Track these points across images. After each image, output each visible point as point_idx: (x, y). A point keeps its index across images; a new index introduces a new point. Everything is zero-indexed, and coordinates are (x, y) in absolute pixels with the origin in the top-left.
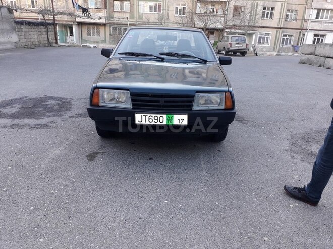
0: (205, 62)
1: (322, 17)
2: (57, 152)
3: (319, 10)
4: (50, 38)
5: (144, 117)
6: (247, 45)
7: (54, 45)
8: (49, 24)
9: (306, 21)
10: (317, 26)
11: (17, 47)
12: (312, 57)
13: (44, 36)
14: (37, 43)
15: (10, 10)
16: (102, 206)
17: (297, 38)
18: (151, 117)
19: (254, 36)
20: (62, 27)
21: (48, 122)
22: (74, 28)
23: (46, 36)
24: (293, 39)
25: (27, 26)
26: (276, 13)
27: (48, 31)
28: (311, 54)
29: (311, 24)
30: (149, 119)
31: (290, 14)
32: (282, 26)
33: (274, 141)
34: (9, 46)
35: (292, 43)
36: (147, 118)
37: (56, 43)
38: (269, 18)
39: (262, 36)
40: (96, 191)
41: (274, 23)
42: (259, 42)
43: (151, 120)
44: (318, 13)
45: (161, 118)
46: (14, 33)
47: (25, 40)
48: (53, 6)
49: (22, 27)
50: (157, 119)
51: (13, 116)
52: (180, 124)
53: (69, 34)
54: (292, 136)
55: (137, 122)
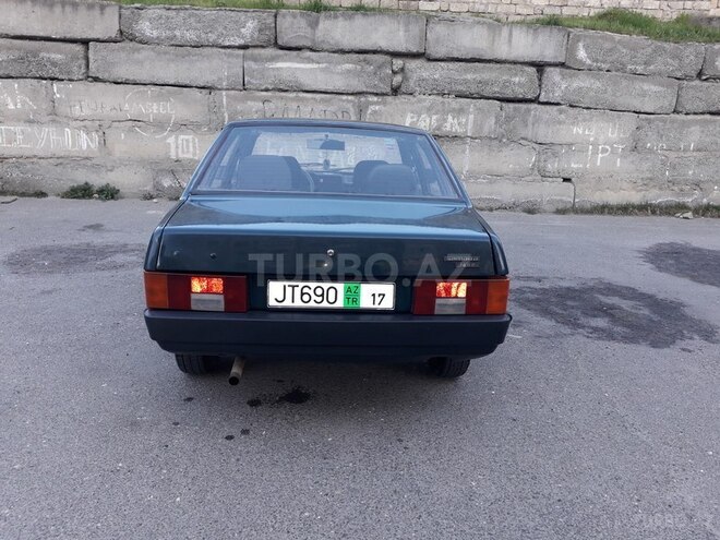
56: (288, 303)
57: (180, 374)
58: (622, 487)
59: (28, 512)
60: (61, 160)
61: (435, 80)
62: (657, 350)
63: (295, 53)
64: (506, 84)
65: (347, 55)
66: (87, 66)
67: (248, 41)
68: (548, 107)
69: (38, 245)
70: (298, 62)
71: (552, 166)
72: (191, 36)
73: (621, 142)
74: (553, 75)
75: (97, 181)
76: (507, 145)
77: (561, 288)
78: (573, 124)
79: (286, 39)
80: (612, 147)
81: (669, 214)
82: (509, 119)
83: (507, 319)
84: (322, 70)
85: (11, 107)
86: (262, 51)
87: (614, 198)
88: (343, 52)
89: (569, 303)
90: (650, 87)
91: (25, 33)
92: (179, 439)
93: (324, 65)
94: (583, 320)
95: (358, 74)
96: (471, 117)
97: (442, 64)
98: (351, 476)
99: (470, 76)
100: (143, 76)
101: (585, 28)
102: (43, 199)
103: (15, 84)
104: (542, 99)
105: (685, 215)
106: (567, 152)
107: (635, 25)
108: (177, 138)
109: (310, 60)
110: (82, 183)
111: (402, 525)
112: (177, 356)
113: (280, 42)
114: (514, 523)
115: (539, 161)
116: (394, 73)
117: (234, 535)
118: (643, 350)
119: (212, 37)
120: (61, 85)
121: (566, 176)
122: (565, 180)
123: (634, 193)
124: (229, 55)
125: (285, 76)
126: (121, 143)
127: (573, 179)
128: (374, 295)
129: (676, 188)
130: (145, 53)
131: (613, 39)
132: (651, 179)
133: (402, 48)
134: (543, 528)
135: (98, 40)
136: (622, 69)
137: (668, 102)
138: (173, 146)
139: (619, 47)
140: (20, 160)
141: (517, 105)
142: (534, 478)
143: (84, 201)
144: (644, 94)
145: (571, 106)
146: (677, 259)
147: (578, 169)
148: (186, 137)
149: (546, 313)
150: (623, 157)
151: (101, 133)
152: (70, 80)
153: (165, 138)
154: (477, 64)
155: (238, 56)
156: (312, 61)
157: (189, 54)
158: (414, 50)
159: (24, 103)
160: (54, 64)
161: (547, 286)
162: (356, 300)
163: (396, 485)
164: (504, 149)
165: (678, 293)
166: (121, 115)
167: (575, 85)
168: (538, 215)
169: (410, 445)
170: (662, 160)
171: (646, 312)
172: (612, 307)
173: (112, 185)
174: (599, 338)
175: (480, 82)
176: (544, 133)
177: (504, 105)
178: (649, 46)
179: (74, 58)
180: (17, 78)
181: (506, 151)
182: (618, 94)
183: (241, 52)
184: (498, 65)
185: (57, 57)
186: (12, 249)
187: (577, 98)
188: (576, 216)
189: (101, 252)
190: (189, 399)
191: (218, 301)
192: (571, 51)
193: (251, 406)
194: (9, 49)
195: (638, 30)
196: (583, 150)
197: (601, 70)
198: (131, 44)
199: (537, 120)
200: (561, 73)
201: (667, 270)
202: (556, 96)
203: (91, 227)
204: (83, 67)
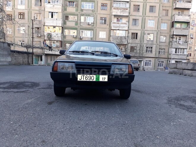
0: (117, 56)
1: (178, 52)
2: (30, 101)
3: (176, 49)
4: (29, 61)
5: (83, 77)
6: (139, 64)
7: (31, 64)
8: (30, 53)
9: (170, 54)
10: (176, 57)
11: (10, 64)
12: (176, 70)
13: (26, 59)
14: (22, 63)
15: (9, 45)
16: (55, 122)
17: (166, 63)
18: (86, 77)
19: (143, 62)
20: (37, 56)
21: (25, 90)
22: (43, 57)
23: (27, 59)
24: (164, 64)
25: (17, 54)
26: (154, 49)
27: (28, 57)
28: (174, 68)
29: (173, 56)
30: (86, 78)
31: (161, 51)
32: (157, 57)
33: (158, 100)
34: (5, 63)
35: (164, 65)
36: (85, 77)
37: (33, 63)
38: (150, 53)
39: (147, 62)
40: (53, 116)
41: (153, 55)
42: (146, 65)
43: (86, 79)
44: (176, 50)
45: (93, 77)
46: (9, 57)
47: (15, 61)
48: (33, 44)
49: (15, 54)
50: (90, 78)
51: (4, 88)
52: (103, 81)
53: (40, 60)
54: (169, 98)
55: (78, 80)
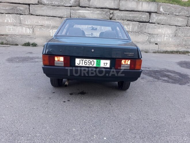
56: (81, 65)
57: (52, 87)
58: (172, 118)
59: (10, 117)
60: (22, 36)
61: (122, 16)
62: (181, 85)
63: (84, 8)
64: (140, 18)
65: (98, 9)
66: (29, 11)
67: (72, 5)
68: (152, 24)
69: (15, 56)
70: (85, 11)
71: (152, 40)
72: (57, 3)
73: (171, 34)
74: (154, 15)
75: (31, 42)
76: (140, 34)
77: (155, 70)
78: (158, 29)
79: (82, 4)
80: (169, 35)
81: (184, 54)
82: (141, 27)
83: (141, 71)
84: (91, 13)
85: (10, 21)
86: (75, 8)
87: (169, 49)
88: (97, 8)
89: (157, 74)
90: (180, 19)
91: (13, 2)
92: (51, 102)
93: (92, 12)
94: (161, 78)
95: (101, 14)
96: (131, 26)
97: (123, 12)
98: (97, 112)
99: (131, 15)
100: (44, 14)
101: (163, 2)
102: (17, 46)
103: (11, 15)
104: (150, 22)
105: (188, 54)
106: (156, 36)
107: (176, 2)
108: (52, 30)
109: (88, 10)
110: (28, 42)
111: (111, 124)
112: (51, 79)
113: (80, 5)
114: (142, 125)
115: (149, 39)
116: (110, 14)
117: (65, 125)
118: (177, 85)
119: (62, 4)
120: (23, 16)
121: (156, 43)
122: (156, 44)
123: (174, 48)
124: (67, 9)
125: (81, 14)
126: (38, 32)
127: (158, 44)
128: (104, 63)
129: (186, 47)
130: (45, 8)
131: (170, 6)
132: (179, 44)
133: (113, 7)
134: (150, 127)
135: (32, 4)
136: (172, 14)
137: (185, 23)
138: (51, 33)
139: (172, 8)
140: (12, 36)
141: (143, 23)
142: (147, 115)
143: (28, 47)
144: (178, 21)
145: (158, 24)
146: (186, 65)
147: (159, 41)
148: (55, 30)
149: (150, 76)
150: (172, 38)
151: (33, 29)
152: (25, 15)
153: (49, 30)
154: (133, 12)
155: (69, 9)
156: (89, 10)
157: (56, 8)
158: (116, 8)
159: (13, 20)
160: (21, 10)
161: (151, 70)
162: (99, 65)
163: (109, 115)
164: (140, 35)
165: (187, 72)
166: (38, 24)
167: (159, 18)
168: (148, 53)
169: (113, 105)
170: (183, 39)
171: (178, 76)
172: (169, 75)
173: (35, 43)
174: (165, 82)
175: (134, 17)
176: (150, 31)
177: (140, 23)
178: (180, 8)
179: (26, 9)
180: (11, 14)
181: (140, 36)
182: (171, 21)
183: (70, 8)
184: (139, 12)
185: (22, 8)
186: (9, 57)
187: (160, 22)
188: (159, 54)
189: (32, 58)
190: (54, 93)
191: (62, 63)
192: (158, 9)
193: (70, 95)
194: (9, 6)
195: (177, 3)
196: (161, 36)
197: (167, 14)
198: (41, 5)
199: (149, 28)
200: (156, 15)
201: (184, 67)
202: (154, 21)
203: (29, 53)
204: (28, 11)
